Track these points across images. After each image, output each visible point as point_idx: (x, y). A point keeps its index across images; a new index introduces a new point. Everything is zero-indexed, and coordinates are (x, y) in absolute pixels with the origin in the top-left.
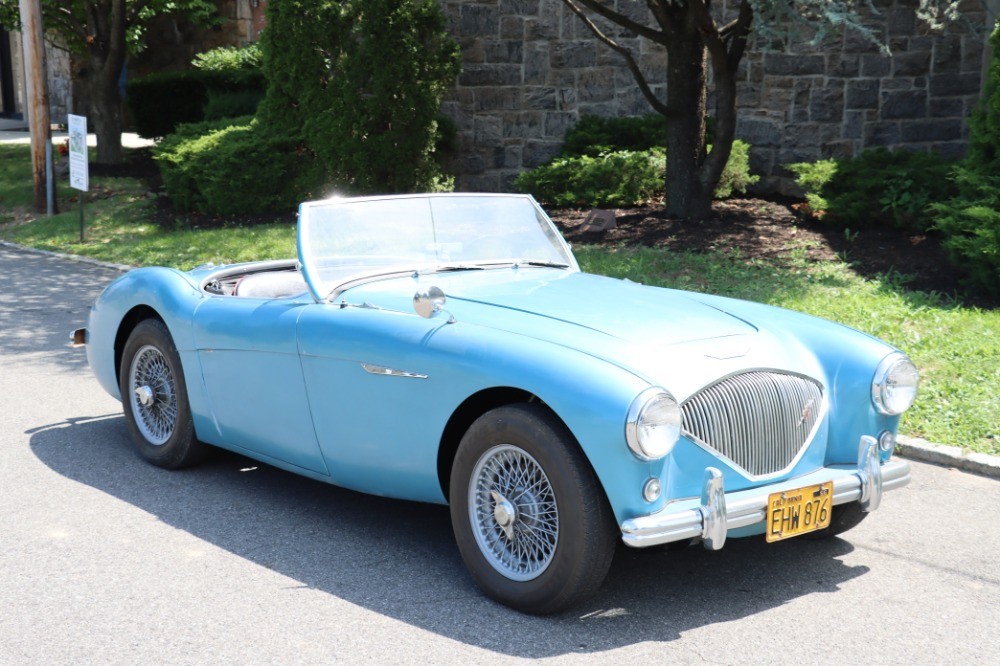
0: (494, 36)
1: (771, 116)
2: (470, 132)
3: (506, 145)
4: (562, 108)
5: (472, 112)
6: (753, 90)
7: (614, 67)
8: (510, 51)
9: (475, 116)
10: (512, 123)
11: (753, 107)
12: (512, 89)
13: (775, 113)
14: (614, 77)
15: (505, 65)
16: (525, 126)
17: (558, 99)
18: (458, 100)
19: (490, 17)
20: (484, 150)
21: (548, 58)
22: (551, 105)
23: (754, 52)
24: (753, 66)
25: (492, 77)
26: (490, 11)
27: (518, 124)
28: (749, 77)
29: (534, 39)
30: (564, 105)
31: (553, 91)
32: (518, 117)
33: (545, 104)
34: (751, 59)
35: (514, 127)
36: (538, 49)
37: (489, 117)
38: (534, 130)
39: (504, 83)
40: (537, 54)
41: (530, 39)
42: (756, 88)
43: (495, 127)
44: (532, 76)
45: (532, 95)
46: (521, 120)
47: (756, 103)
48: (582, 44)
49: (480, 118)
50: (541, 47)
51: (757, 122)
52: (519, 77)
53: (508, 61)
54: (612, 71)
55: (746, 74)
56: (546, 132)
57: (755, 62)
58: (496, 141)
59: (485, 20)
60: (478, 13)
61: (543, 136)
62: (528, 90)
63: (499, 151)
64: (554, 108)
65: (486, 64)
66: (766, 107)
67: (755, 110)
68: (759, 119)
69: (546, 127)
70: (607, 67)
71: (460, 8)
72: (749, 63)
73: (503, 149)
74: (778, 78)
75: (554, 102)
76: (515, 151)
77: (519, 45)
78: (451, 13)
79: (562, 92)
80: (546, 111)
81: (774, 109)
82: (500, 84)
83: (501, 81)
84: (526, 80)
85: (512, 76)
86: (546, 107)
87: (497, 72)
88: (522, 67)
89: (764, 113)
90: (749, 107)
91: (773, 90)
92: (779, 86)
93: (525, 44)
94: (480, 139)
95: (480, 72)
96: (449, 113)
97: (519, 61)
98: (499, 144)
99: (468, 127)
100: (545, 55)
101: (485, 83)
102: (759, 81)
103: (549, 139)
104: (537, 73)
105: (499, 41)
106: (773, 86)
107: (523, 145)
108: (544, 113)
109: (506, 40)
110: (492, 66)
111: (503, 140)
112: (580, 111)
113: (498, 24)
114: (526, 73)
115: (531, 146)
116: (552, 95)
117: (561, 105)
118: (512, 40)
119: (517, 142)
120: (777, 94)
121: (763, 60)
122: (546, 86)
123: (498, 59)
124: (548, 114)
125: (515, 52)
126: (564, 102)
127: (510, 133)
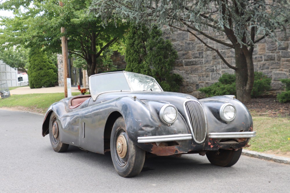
0: (194, 51)
1: (284, 71)
2: (188, 80)
3: (199, 83)
4: (216, 71)
5: (189, 74)
6: (278, 63)
7: (232, 58)
8: (200, 55)
9: (190, 75)
10: (201, 76)
11: (278, 68)
12: (201, 66)
13: (285, 70)
14: (232, 61)
15: (198, 59)
16: (205, 77)
17: (215, 68)
18: (184, 70)
19: (193, 45)
20: (193, 85)
21: (211, 56)
22: (213, 71)
23: (277, 51)
24: (277, 55)
25: (194, 63)
26: (193, 43)
27: (203, 77)
28: (276, 59)
29: (207, 51)
30: (217, 70)
31: (213, 66)
32: (203, 75)
33: (211, 70)
34: (276, 53)
35: (202, 78)
36: (208, 54)
37: (194, 75)
38: (208, 78)
39: (198, 65)
40: (208, 55)
41: (205, 51)
42: (278, 62)
43: (196, 78)
44: (206, 62)
45: (207, 68)
46: (204, 75)
47: (279, 67)
48: (222, 51)
49: (191, 75)
50: (209, 53)
51: (279, 73)
52: (203, 63)
53: (199, 58)
54: (232, 59)
55: (275, 58)
56: (212, 79)
57: (278, 54)
58: (196, 82)
59: (192, 46)
60: (190, 44)
61: (211, 80)
62: (205, 66)
63: (197, 85)
64: (214, 71)
65: (192, 59)
66: (282, 68)
67: (278, 69)
68: (280, 72)
69: (211, 77)
70: (230, 58)
71: (184, 43)
72: (276, 55)
73: (199, 85)
74: (286, 59)
75: (214, 70)
76: (202, 85)
77: (202, 53)
78: (182, 44)
79: (216, 66)
80: (212, 72)
81: (285, 69)
82: (197, 65)
83: (197, 64)
84: (205, 63)
85: (200, 62)
86: (212, 71)
87: (196, 61)
88: (203, 59)
89: (282, 70)
90: (277, 68)
91: (284, 63)
92: (286, 61)
93: (204, 53)
94: (191, 82)
95: (191, 62)
96: (181, 74)
97: (202, 58)
98: (197, 83)
99: (188, 78)
100: (210, 55)
101: (192, 65)
102: (280, 60)
103: (212, 81)
104: (208, 61)
105: (196, 52)
106: (284, 61)
107: (205, 83)
108: (211, 73)
109: (198, 52)
110: (194, 60)
111: (198, 82)
112: (222, 72)
113: (196, 47)
114: (205, 61)
115: (207, 83)
116: (213, 67)
117: (216, 70)
118: (200, 52)
119: (203, 82)
120: (286, 64)
121: (280, 53)
122: (211, 65)
123: (196, 57)
124: (212, 73)
125: (201, 55)
126: (217, 69)
127: (200, 80)
